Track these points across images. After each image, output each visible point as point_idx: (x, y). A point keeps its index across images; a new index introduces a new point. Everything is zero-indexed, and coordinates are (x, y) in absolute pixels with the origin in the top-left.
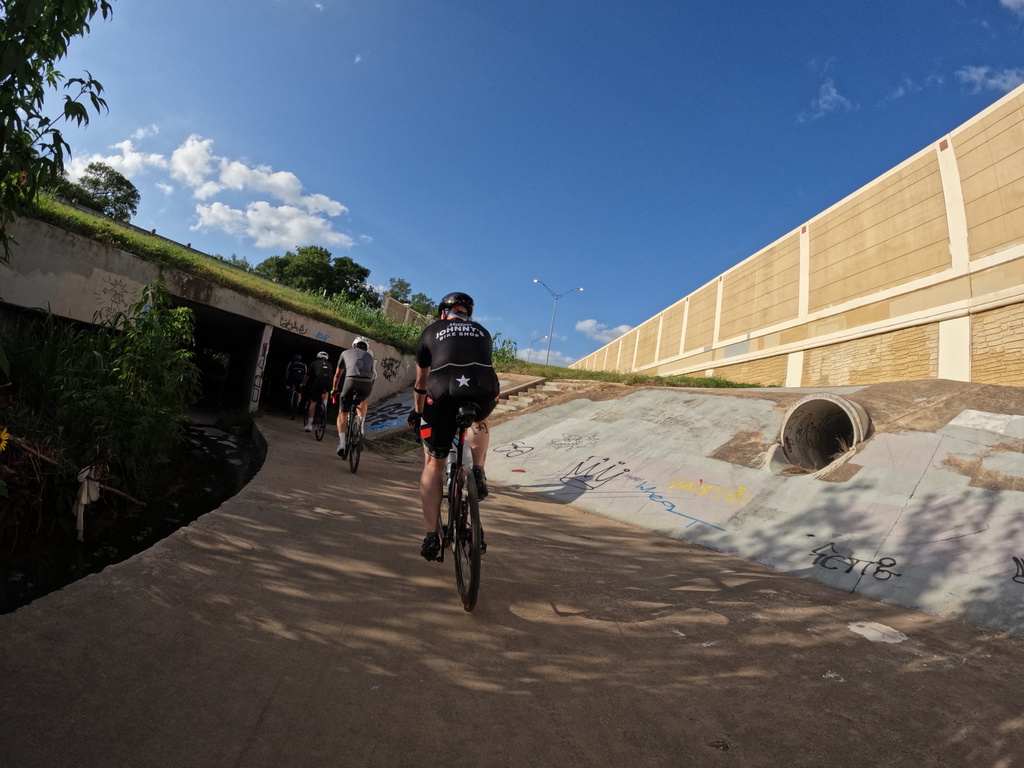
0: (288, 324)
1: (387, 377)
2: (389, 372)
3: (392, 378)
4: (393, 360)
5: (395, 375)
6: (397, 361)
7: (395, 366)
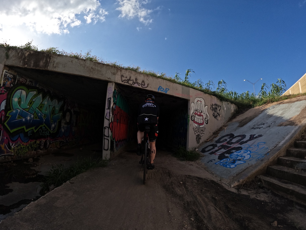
0: (129, 80)
1: (215, 117)
2: (216, 113)
3: (218, 118)
4: (217, 105)
5: (219, 115)
6: (219, 106)
7: (218, 109)
